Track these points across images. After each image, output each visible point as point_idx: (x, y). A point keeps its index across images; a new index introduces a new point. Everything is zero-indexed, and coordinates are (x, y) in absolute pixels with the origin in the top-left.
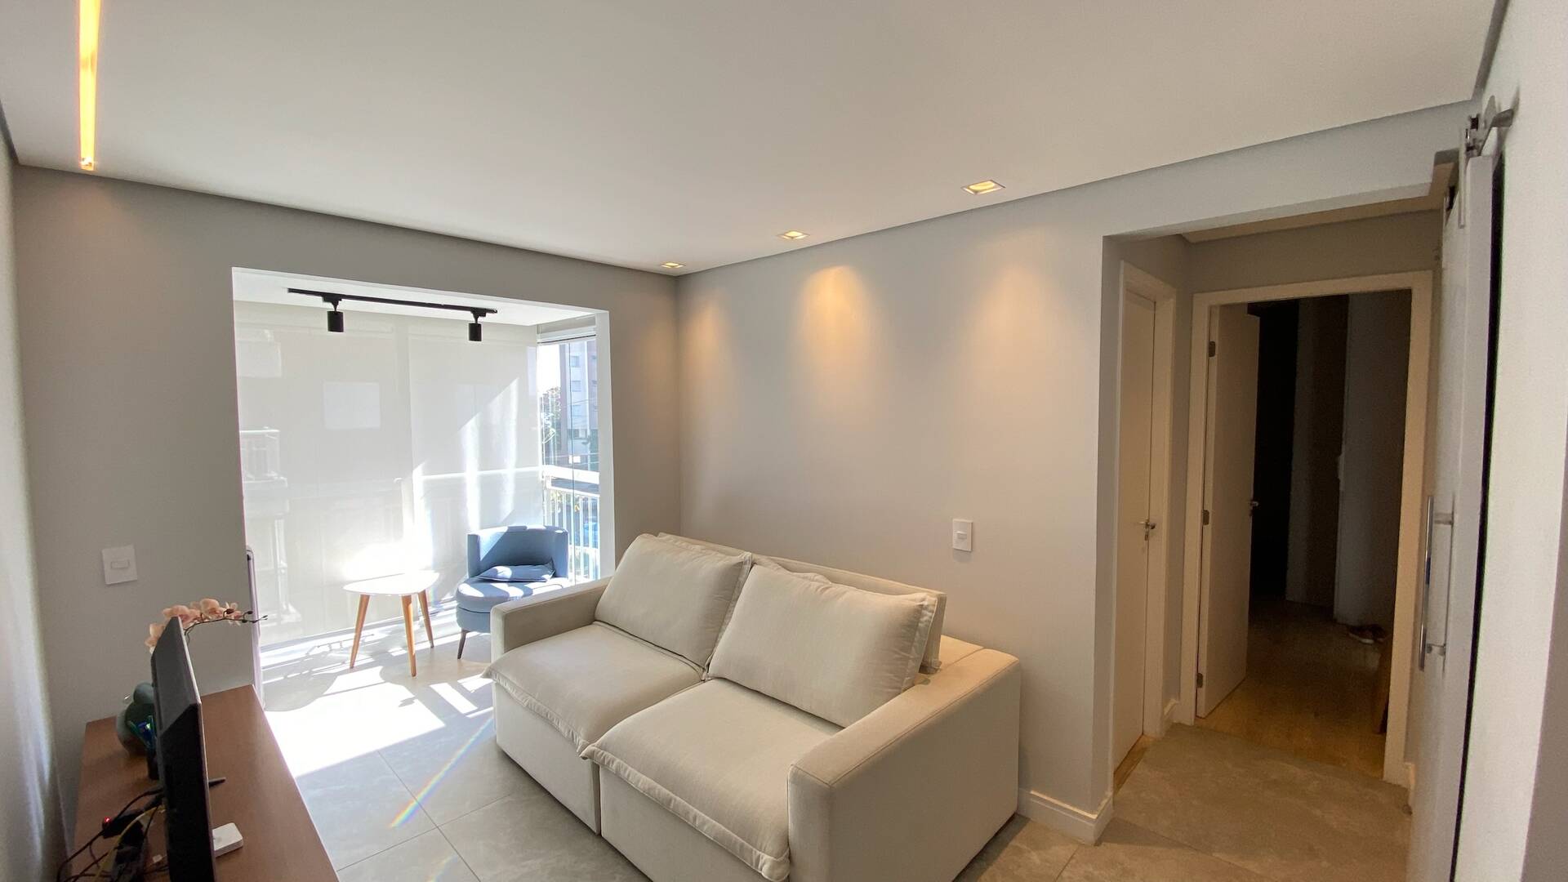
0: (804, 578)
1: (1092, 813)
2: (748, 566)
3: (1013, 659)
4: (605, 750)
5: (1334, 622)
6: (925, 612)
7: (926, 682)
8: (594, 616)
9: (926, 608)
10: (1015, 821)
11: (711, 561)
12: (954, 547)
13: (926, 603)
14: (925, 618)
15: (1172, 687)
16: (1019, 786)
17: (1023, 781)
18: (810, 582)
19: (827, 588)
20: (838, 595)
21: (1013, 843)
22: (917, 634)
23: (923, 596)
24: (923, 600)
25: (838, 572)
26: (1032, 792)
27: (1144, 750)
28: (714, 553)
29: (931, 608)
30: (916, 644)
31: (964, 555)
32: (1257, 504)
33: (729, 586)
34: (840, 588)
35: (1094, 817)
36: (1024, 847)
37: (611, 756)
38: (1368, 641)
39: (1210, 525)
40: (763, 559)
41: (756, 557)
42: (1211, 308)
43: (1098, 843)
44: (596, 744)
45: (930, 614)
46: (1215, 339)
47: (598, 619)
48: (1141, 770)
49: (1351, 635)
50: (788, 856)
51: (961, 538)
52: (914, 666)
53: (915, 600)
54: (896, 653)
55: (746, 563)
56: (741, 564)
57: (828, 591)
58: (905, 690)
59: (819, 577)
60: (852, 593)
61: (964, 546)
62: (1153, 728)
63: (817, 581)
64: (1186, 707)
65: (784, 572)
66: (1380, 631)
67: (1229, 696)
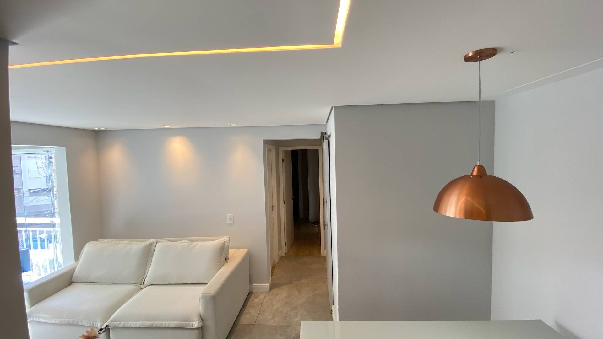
0: (180, 243)
1: (268, 284)
2: (155, 244)
3: (247, 250)
4: (114, 322)
5: (310, 222)
6: (226, 243)
7: (227, 262)
8: (71, 281)
9: (226, 242)
10: (250, 294)
11: (137, 246)
12: (228, 222)
13: (226, 240)
14: (226, 245)
15: (280, 248)
16: (250, 284)
17: (251, 283)
18: (183, 243)
19: (191, 244)
20: (196, 245)
21: (251, 299)
22: (224, 250)
23: (224, 239)
24: (225, 239)
25: (193, 238)
26: (253, 285)
27: (275, 266)
28: (135, 242)
29: (227, 241)
30: (224, 252)
31: (231, 225)
32: (293, 196)
33: (148, 252)
34: (196, 243)
35: (269, 284)
36: (254, 299)
37: (118, 322)
38: (316, 225)
39: (285, 204)
40: (159, 240)
41: (157, 240)
42: (282, 150)
43: (270, 291)
44: (108, 321)
45: (227, 243)
46: (284, 158)
47: (74, 282)
48: (276, 271)
49: (313, 225)
50: (202, 319)
51: (230, 219)
52: (224, 259)
53: (222, 240)
54: (219, 257)
55: (153, 243)
56: (151, 244)
57: (192, 245)
58: (222, 266)
59: (186, 241)
60: (200, 243)
61: (231, 222)
62: (277, 260)
63: (186, 243)
64: (283, 252)
65: (170, 243)
66: (318, 222)
67: (291, 247)
